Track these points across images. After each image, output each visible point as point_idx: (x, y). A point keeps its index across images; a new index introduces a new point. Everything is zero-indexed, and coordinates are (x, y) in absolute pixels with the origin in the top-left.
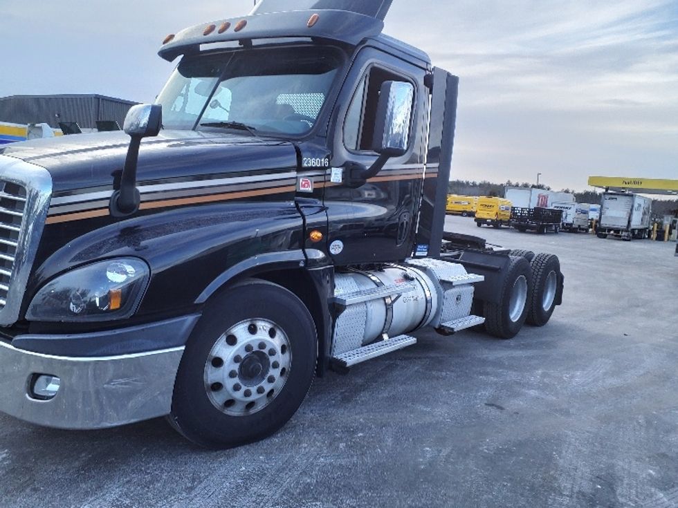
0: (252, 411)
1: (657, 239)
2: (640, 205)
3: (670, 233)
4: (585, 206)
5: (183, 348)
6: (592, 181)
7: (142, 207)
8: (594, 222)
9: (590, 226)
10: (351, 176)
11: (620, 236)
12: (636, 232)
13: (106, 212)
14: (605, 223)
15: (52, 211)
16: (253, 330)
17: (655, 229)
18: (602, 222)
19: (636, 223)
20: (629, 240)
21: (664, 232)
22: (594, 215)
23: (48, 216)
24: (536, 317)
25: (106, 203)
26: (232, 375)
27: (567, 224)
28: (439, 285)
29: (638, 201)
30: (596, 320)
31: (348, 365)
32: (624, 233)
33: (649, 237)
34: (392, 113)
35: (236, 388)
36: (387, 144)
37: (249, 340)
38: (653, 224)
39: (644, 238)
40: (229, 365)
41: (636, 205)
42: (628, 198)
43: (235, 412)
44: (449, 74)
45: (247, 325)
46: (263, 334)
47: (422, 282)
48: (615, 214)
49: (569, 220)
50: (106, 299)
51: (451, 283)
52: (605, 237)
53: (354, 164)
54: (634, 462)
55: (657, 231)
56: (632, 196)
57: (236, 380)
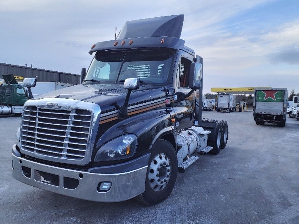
0: (162, 189)
1: (239, 111)
2: (232, 98)
3: (243, 109)
4: (210, 100)
5: (147, 166)
6: (213, 89)
7: (129, 114)
8: (214, 106)
9: (213, 108)
10: (180, 97)
11: (226, 111)
12: (231, 109)
13: (116, 118)
14: (219, 106)
15: (101, 119)
16: (161, 158)
17: (238, 107)
18: (218, 106)
19: (231, 106)
20: (229, 112)
21: (241, 108)
22: (214, 103)
23: (100, 121)
24: (223, 145)
25: (116, 115)
26: (157, 176)
27: (204, 108)
28: (199, 136)
29: (231, 97)
30: (240, 145)
31: (184, 169)
32: (227, 110)
33: (236, 110)
34: (195, 73)
35: (159, 180)
36: (195, 85)
37: (161, 162)
38: (237, 105)
39: (234, 111)
40: (156, 172)
41: (230, 99)
42: (228, 96)
43: (157, 190)
44: (200, 57)
45: (159, 156)
46: (164, 160)
47: (194, 135)
48: (223, 102)
49: (205, 106)
50: (123, 151)
51: (204, 134)
52: (220, 112)
53: (181, 93)
54: (287, 191)
55: (239, 108)
56: (229, 94)
57: (158, 178)
